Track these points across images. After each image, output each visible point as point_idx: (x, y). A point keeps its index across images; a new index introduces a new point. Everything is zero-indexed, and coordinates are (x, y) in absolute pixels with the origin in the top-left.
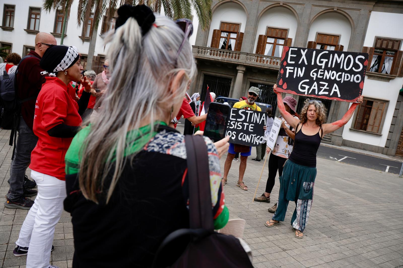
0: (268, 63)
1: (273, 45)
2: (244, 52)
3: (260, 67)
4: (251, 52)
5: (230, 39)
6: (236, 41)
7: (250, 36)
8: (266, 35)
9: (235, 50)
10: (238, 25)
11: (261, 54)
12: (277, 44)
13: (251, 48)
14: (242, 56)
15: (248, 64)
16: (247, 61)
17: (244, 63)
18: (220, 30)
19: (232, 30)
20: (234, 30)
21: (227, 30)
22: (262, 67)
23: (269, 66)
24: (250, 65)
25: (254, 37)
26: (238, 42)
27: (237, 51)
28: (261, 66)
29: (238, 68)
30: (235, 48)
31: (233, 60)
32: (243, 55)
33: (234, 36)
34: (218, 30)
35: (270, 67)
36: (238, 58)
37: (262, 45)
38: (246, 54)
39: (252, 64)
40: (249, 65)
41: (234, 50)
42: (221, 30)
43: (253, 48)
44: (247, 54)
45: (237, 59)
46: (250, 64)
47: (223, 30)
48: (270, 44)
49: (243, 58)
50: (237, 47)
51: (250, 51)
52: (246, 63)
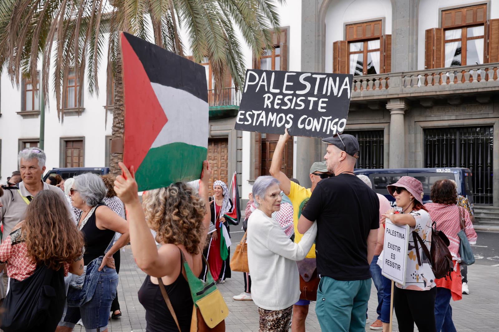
0: (452, 83)
1: (460, 42)
2: (397, 72)
3: (434, 93)
4: (412, 69)
5: (368, 53)
6: (381, 54)
7: (403, 37)
8: (440, 27)
9: (382, 73)
10: (379, 22)
11: (436, 68)
12: (469, 38)
13: (410, 61)
14: (392, 81)
15: (408, 93)
16: (404, 89)
17: (398, 94)
18: (345, 40)
19: (368, 36)
20: (373, 34)
21: (361, 37)
22: (438, 93)
23: (454, 89)
24: (412, 95)
25: (413, 38)
26: (385, 55)
27: (384, 72)
28: (436, 92)
29: (388, 106)
30: (381, 68)
31: (377, 93)
32: (394, 78)
33: (374, 45)
34: (341, 42)
35: (457, 89)
36: (387, 86)
37: (435, 48)
38: (401, 74)
39: (416, 93)
40: (409, 95)
41: (380, 73)
42: (348, 40)
43: (415, 59)
44: (403, 75)
45: (384, 88)
46: (410, 93)
47: (351, 39)
48: (453, 43)
49: (395, 85)
50: (384, 66)
51: (410, 68)
52: (404, 92)
